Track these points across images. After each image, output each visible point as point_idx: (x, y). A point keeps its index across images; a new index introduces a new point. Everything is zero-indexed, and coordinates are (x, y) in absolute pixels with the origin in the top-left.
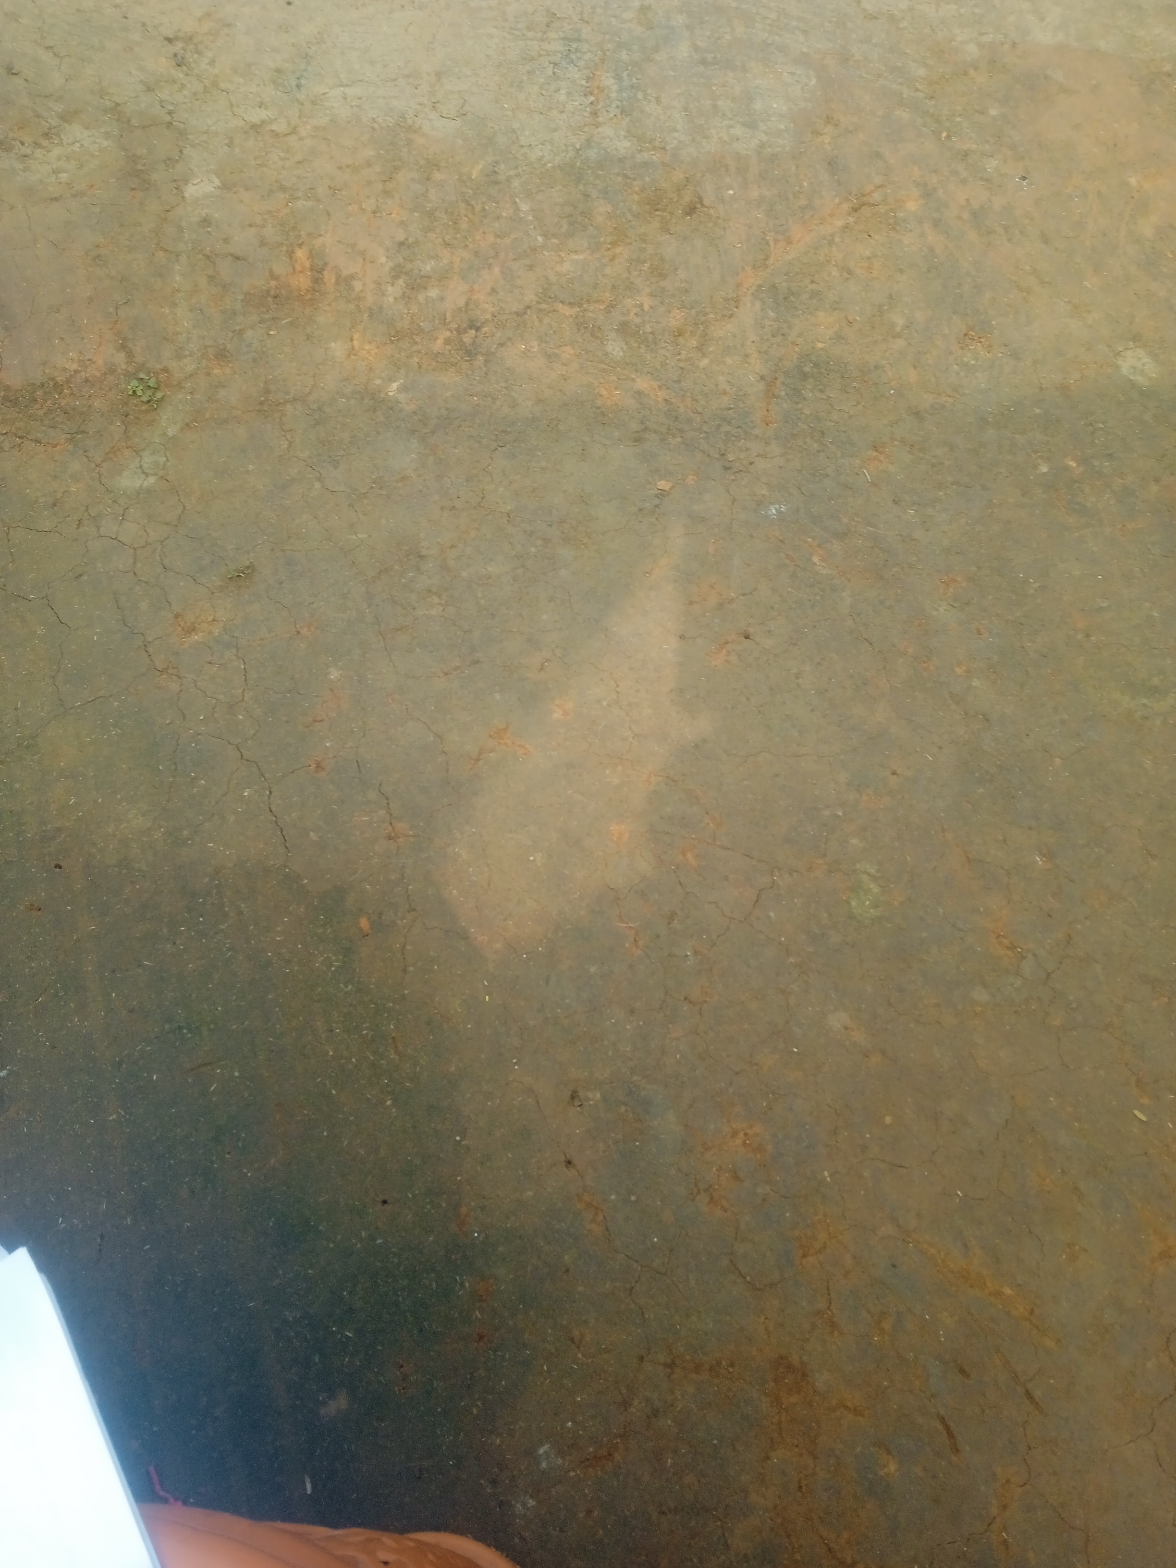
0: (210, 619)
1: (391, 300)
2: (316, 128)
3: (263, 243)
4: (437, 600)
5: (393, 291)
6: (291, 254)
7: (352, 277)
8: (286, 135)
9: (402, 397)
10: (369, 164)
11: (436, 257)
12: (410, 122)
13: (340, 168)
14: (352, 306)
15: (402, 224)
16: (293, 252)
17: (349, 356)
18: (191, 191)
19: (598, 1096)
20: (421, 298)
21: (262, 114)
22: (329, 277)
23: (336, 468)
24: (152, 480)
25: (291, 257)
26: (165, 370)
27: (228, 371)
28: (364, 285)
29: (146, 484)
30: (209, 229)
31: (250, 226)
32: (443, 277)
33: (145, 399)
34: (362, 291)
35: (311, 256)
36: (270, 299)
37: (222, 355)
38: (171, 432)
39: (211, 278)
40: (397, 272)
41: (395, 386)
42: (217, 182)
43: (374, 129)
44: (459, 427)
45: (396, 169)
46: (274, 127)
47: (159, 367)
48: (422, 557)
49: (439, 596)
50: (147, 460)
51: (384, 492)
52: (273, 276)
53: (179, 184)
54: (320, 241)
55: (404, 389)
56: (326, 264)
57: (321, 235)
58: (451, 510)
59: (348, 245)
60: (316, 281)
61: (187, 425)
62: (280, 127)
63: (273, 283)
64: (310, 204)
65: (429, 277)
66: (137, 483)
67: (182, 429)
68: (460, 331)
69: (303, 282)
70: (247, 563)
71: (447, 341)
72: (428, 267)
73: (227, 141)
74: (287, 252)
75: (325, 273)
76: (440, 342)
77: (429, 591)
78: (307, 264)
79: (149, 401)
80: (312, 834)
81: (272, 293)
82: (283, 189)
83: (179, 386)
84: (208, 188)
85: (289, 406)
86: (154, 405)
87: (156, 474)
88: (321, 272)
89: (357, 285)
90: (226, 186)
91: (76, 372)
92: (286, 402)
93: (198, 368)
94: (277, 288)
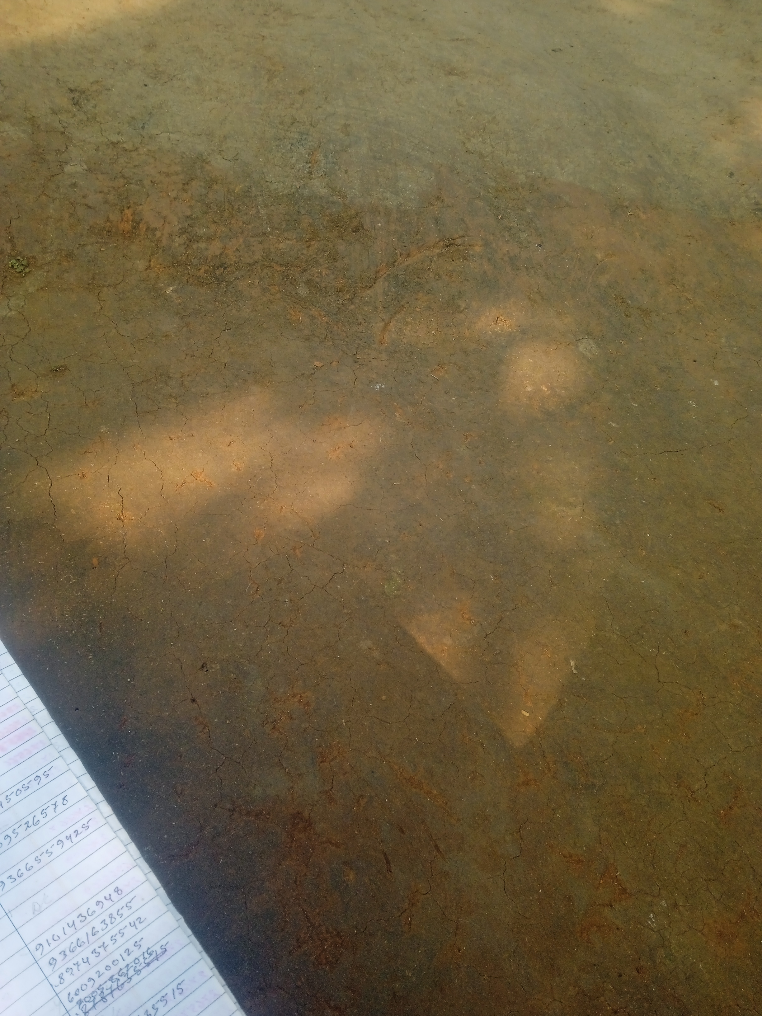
0: (34, 390)
1: (177, 245)
2: (149, 150)
3: (106, 202)
4: (174, 401)
5: (178, 241)
6: (122, 211)
7: (156, 229)
8: (130, 151)
9: (174, 295)
10: (177, 174)
11: (208, 227)
12: (204, 158)
13: (159, 173)
14: (153, 244)
15: (191, 207)
16: (123, 210)
17: (147, 269)
18: (68, 169)
19: (219, 667)
20: (195, 246)
21: (120, 138)
22: (143, 227)
23: (127, 324)
24: (13, 313)
25: (122, 213)
26: (34, 257)
27: (72, 264)
28: (162, 234)
29: (9, 314)
30: (75, 189)
31: (101, 192)
32: (210, 239)
33: (18, 270)
34: (161, 237)
35: (133, 214)
36: (105, 232)
37: (70, 255)
38: (30, 290)
39: (71, 215)
40: (183, 231)
41: (171, 289)
42: (85, 167)
43: (183, 157)
44: (205, 315)
45: (192, 179)
46: (125, 146)
47: (30, 255)
48: (169, 378)
49: (176, 399)
50: (13, 302)
51: (153, 341)
52: (108, 220)
53: (62, 164)
54: (141, 207)
55: (176, 291)
56: (142, 220)
57: (141, 205)
58: (192, 357)
59: (156, 212)
60: (134, 228)
61: (41, 288)
62: (129, 146)
63: (108, 224)
64: (138, 187)
65: (201, 237)
66: (5, 313)
67: (38, 290)
68: (215, 268)
69: (127, 226)
70: (63, 364)
71: (206, 272)
72: (201, 231)
73: (96, 147)
74: (119, 209)
75: (140, 224)
76: (202, 271)
77: (171, 395)
78: (131, 218)
79: (20, 272)
80: (72, 510)
81: (107, 229)
82: (124, 177)
83: (41, 267)
84: (79, 169)
85: (105, 289)
86: (23, 275)
87: (16, 310)
88: (138, 223)
89: (158, 234)
90: (89, 170)
92: (104, 286)
93: (54, 260)
94: (110, 227)
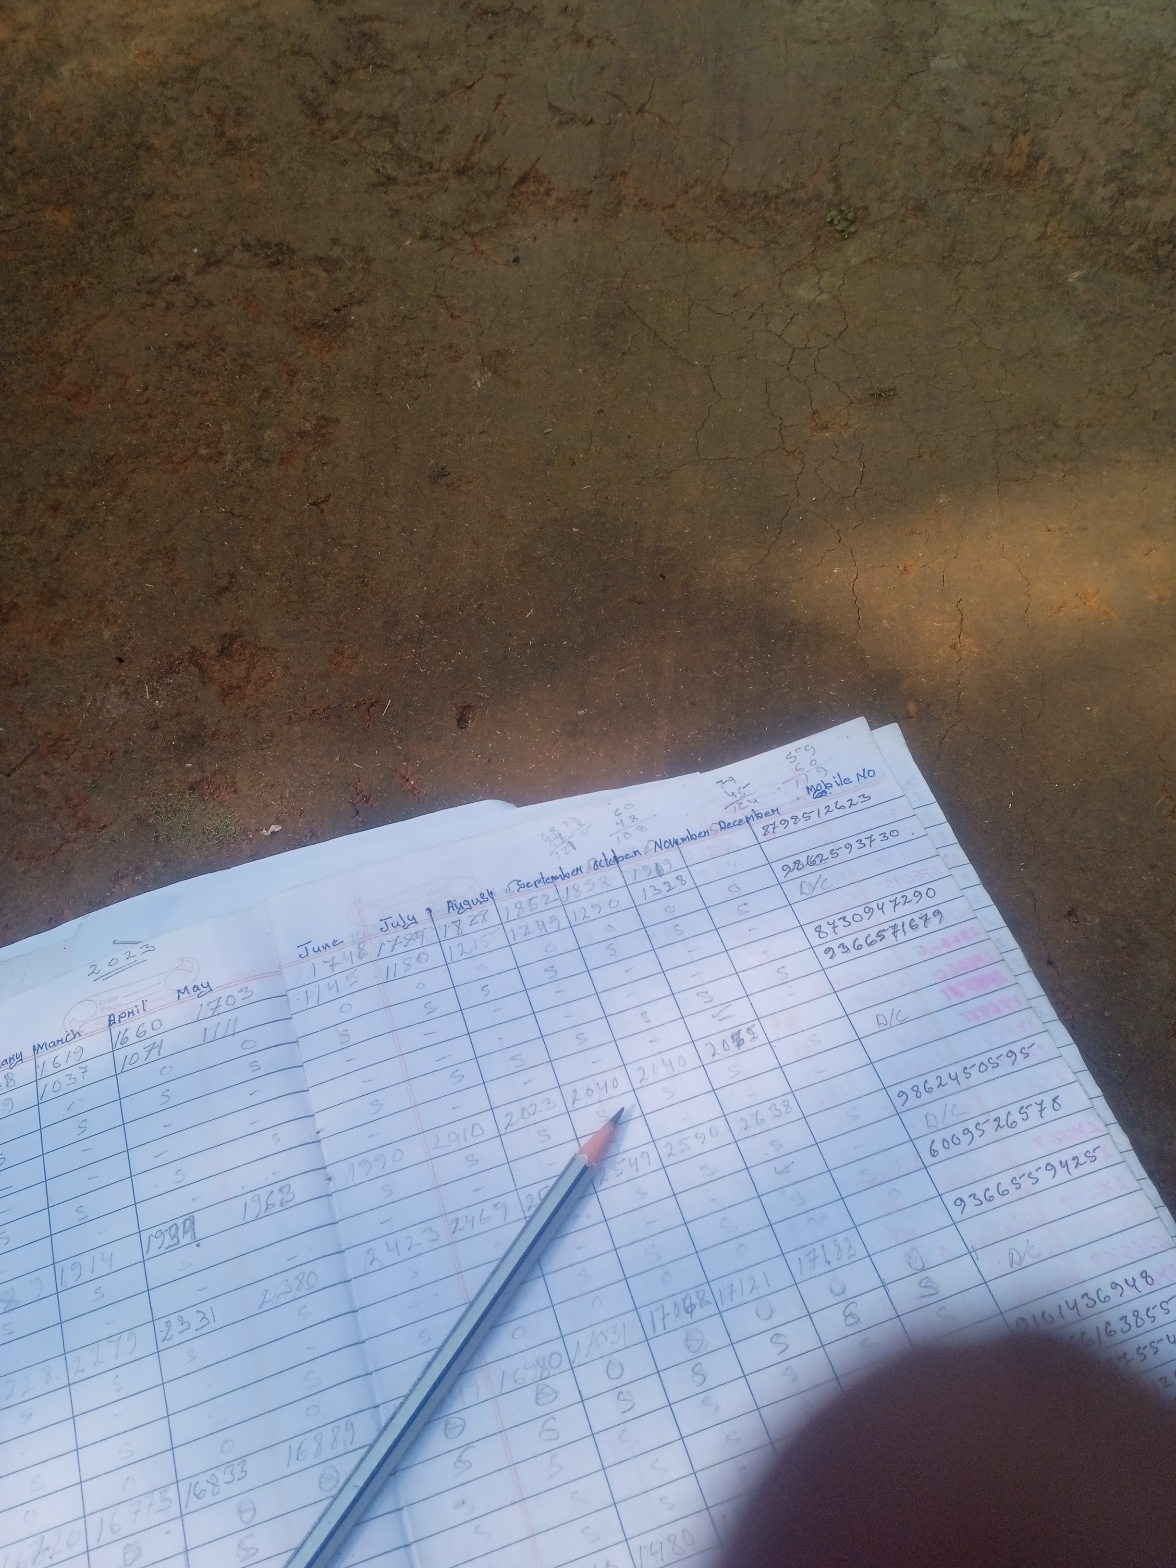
0: (843, 423)
1: (1098, 199)
2: (1071, 37)
3: (991, 121)
4: (1061, 466)
5: (1101, 192)
6: (1014, 137)
7: (1066, 170)
8: (1038, 37)
9: (1081, 286)
10: (1114, 77)
11: (1156, 172)
12: (1166, 50)
13: (1085, 75)
14: (1057, 196)
15: (1132, 135)
16: (1016, 136)
17: (1039, 239)
18: (936, 63)
19: (1097, 921)
20: (1128, 204)
21: (1024, 14)
22: (1043, 166)
23: (998, 329)
24: (825, 296)
25: (1013, 140)
26: (865, 209)
27: (922, 223)
28: (1076, 180)
29: (819, 298)
30: (945, 98)
31: (984, 104)
32: (1157, 192)
33: (839, 228)
34: (1072, 185)
35: (1032, 143)
36: (980, 172)
37: (921, 208)
38: (853, 262)
39: (933, 141)
40: (1112, 176)
41: (1077, 274)
42: (963, 61)
43: (1128, 49)
44: (1130, 325)
45: (1140, 88)
46: (1031, 27)
47: (860, 204)
48: (1057, 426)
49: (1064, 463)
50: (826, 279)
51: (1038, 361)
52: (989, 152)
53: (927, 56)
54: (1045, 133)
55: (1084, 279)
56: (1044, 154)
57: (1047, 128)
58: (1098, 394)
59: (1071, 142)
60: (1029, 167)
61: (870, 260)
62: (1037, 28)
63: (988, 159)
64: (1045, 98)
65: (1142, 188)
66: (812, 296)
67: (864, 262)
68: (1157, 243)
69: (1018, 164)
70: (892, 386)
71: (1140, 249)
72: (1143, 179)
73: (982, 29)
74: (1011, 134)
75: (1041, 162)
76: (1134, 247)
77: (1056, 456)
78: (1026, 150)
79: (842, 231)
81: (984, 167)
82: (1024, 80)
83: (874, 225)
84: (953, 64)
85: (969, 267)
86: (844, 236)
87: (829, 293)
88: (1037, 160)
89: (1068, 179)
90: (971, 67)
91: (787, 191)
92: (968, 262)
93: (895, 214)
94: (990, 163)
